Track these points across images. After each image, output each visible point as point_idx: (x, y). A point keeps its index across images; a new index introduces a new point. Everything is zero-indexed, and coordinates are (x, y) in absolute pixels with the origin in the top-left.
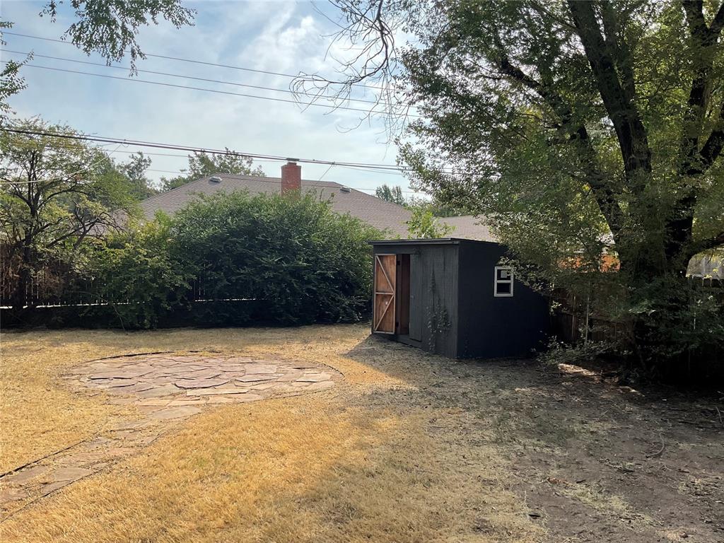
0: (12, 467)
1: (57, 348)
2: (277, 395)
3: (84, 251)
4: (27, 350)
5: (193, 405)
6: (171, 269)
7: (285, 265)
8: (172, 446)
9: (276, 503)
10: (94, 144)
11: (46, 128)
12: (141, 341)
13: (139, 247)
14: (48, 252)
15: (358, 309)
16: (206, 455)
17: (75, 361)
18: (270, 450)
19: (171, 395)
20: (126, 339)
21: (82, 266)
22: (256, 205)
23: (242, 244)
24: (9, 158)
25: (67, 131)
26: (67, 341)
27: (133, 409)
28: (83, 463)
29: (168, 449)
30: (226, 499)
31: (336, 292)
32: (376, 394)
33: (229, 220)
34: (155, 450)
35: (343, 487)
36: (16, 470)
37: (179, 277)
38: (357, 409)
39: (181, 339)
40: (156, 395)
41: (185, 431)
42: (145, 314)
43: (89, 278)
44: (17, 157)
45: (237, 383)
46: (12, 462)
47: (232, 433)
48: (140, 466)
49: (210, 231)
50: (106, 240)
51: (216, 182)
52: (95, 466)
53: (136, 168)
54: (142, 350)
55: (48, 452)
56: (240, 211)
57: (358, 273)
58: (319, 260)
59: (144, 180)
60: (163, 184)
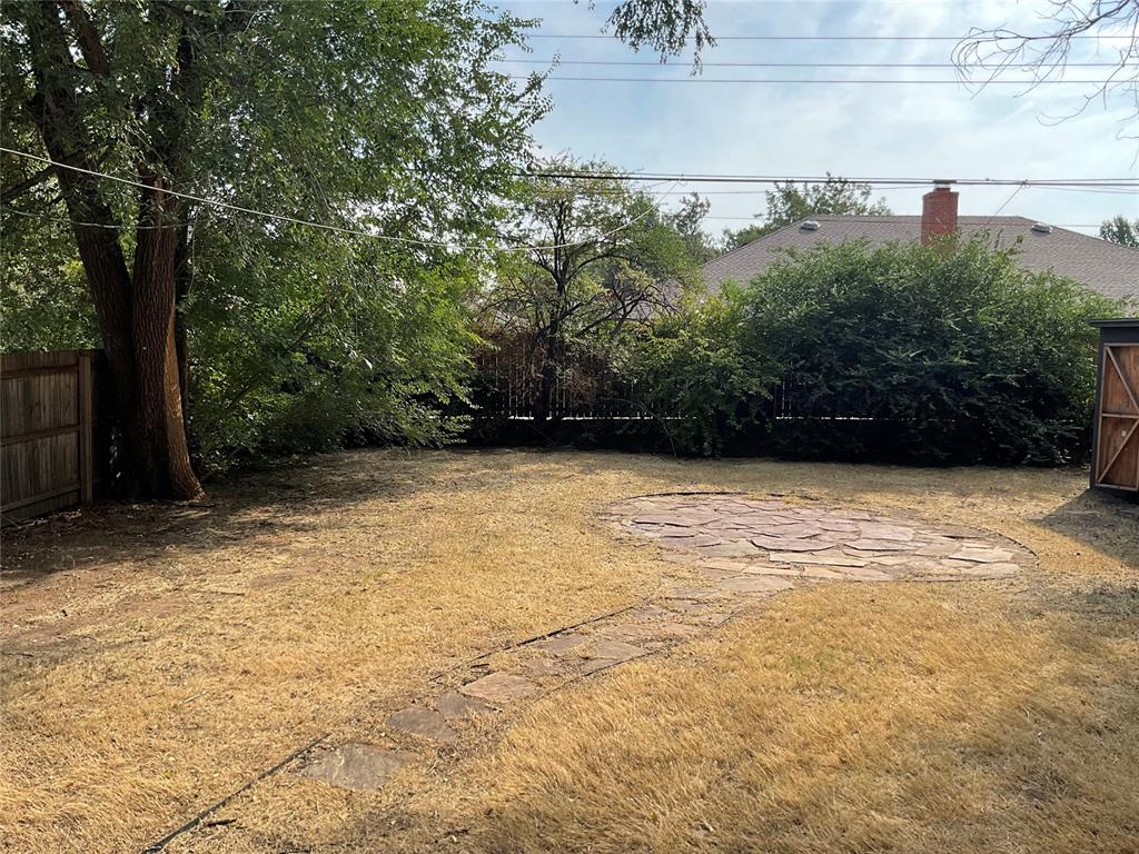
0: (546, 630)
1: (589, 476)
2: (917, 577)
3: (622, 341)
4: (553, 476)
5: (781, 576)
6: (742, 368)
7: (927, 363)
8: (754, 632)
9: (923, 746)
10: (639, 186)
11: (577, 167)
12: (699, 474)
13: (697, 336)
14: (579, 344)
15: (1064, 442)
16: (807, 654)
17: (615, 496)
18: (908, 662)
19: (746, 556)
20: (680, 470)
21: (621, 363)
22: (879, 263)
23: (854, 328)
24: (532, 214)
25: (605, 169)
26: (602, 468)
27: (692, 570)
28: (632, 639)
29: (748, 636)
30: (842, 725)
31: (1021, 411)
32: (1101, 595)
33: (834, 291)
34: (730, 634)
35: (1040, 742)
36: (550, 635)
37: (754, 380)
38: (1066, 616)
39: (757, 475)
40: (725, 554)
41: (771, 613)
42: (705, 435)
43: (630, 381)
44: (541, 212)
45: (847, 551)
46: (545, 624)
47: (844, 626)
48: (709, 655)
49: (803, 308)
50: (652, 325)
51: (811, 229)
52: (648, 645)
53: (688, 216)
54: (702, 487)
55: (587, 616)
56: (852, 275)
57: (1066, 379)
58: (991, 355)
59: (700, 235)
60: (727, 239)
